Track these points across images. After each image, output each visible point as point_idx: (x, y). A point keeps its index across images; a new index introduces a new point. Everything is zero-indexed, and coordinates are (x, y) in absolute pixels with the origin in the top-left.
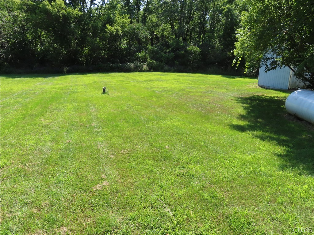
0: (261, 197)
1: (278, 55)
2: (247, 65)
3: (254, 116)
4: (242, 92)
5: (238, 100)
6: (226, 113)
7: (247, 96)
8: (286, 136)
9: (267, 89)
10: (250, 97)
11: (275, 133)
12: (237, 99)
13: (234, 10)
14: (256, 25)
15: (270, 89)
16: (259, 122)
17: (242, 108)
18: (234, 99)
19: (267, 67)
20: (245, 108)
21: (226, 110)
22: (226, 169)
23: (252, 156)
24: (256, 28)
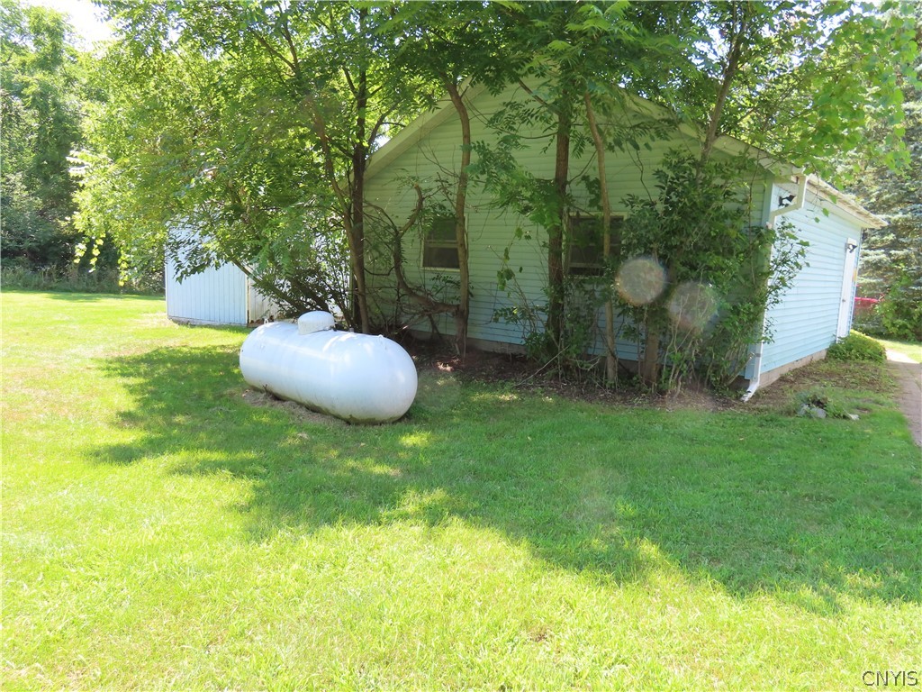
0: (187, 641)
1: (204, 234)
2: (123, 261)
3: (161, 411)
4: (122, 342)
5: (108, 369)
6: (71, 415)
7: (138, 353)
8: (248, 448)
9: (193, 326)
10: (146, 355)
11: (220, 446)
12: (104, 365)
13: (64, 92)
14: (131, 148)
15: (201, 326)
16: (178, 424)
17: (124, 391)
18: (97, 366)
19: (179, 266)
20: (132, 390)
21: (69, 404)
22: (75, 597)
23: (158, 529)
24: (135, 157)
